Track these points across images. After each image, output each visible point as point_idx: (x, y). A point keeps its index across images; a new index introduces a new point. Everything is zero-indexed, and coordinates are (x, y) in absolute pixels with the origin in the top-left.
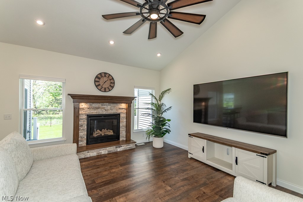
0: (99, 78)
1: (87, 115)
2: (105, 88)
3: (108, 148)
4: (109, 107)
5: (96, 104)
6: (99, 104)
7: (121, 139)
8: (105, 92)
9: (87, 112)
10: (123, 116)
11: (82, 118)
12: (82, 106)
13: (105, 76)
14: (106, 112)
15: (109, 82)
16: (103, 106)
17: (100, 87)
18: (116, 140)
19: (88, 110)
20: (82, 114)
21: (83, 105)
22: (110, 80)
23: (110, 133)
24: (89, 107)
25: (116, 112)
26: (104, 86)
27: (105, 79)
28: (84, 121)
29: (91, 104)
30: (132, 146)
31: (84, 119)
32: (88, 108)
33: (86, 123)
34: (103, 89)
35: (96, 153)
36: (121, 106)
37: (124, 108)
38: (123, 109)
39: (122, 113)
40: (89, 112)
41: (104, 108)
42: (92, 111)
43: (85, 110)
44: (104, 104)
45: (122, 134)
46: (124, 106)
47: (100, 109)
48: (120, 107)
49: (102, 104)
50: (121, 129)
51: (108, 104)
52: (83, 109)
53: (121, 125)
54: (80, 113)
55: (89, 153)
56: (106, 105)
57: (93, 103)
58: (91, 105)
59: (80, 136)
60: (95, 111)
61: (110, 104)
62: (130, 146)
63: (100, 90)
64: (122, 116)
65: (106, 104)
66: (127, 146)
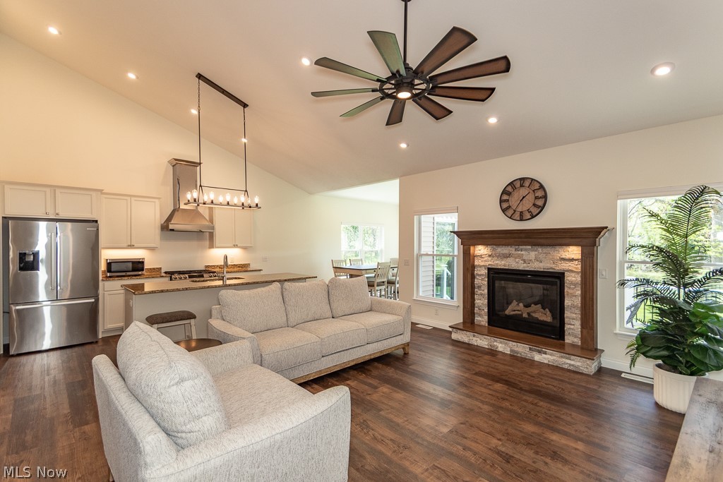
0: (509, 194)
1: (489, 269)
2: (521, 213)
3: (511, 343)
4: (533, 255)
5: (504, 248)
6: (509, 248)
7: (568, 339)
8: (521, 220)
9: (487, 264)
10: (573, 278)
11: (479, 273)
12: (479, 252)
13: (522, 186)
14: (525, 265)
15: (531, 198)
16: (519, 252)
17: (510, 212)
18: (553, 338)
19: (490, 259)
20: (481, 266)
21: (481, 250)
22: (534, 191)
23: (545, 316)
24: (490, 254)
25: (551, 268)
26: (520, 209)
27: (523, 192)
28: (482, 280)
29: (495, 247)
30: (579, 364)
31: (483, 275)
32: (490, 256)
33: (486, 283)
34: (517, 216)
35: (487, 343)
36: (566, 253)
37: (575, 257)
38: (572, 260)
39: (572, 271)
40: (490, 263)
41: (520, 257)
42: (497, 262)
43: (484, 259)
44: (521, 247)
45: (572, 327)
46: (574, 252)
47: (511, 258)
48: (564, 257)
49: (517, 247)
50: (567, 314)
51: (530, 247)
52: (481, 256)
53: (567, 302)
54: (476, 263)
55: (475, 339)
56: (526, 250)
57: (498, 245)
58: (494, 250)
59: (476, 305)
60: (503, 262)
61: (535, 248)
62: (572, 363)
63: (510, 218)
64: (569, 278)
65: (524, 247)
66: (562, 357)
